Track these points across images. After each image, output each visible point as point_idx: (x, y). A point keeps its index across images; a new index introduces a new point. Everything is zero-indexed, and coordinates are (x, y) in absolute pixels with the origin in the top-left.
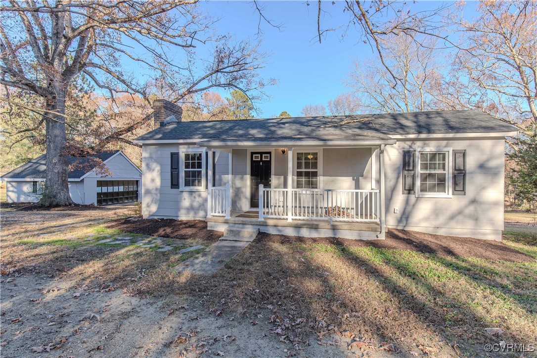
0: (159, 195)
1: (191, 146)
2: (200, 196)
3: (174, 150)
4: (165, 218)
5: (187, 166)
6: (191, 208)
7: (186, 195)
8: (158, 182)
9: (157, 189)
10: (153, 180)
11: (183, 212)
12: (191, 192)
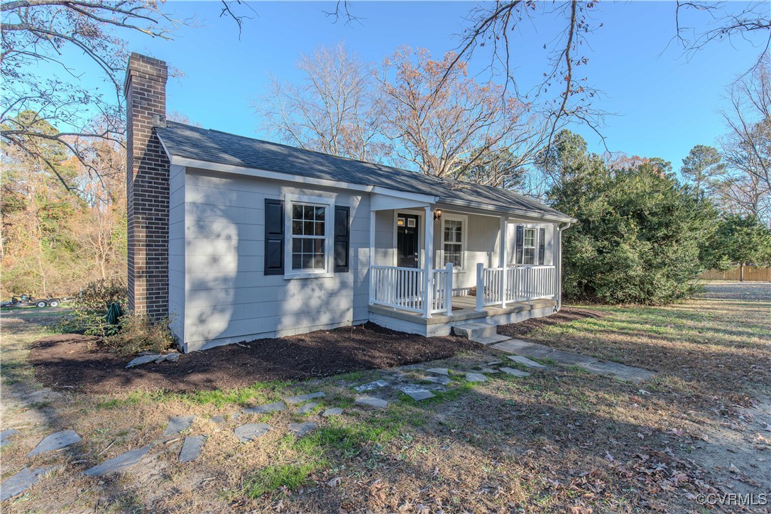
0: (232, 292)
1: (306, 191)
2: (321, 287)
3: (271, 194)
4: (248, 340)
5: (297, 230)
6: (305, 312)
7: (293, 287)
8: (230, 263)
9: (225, 280)
10: (215, 260)
11: (287, 320)
12: (305, 281)
